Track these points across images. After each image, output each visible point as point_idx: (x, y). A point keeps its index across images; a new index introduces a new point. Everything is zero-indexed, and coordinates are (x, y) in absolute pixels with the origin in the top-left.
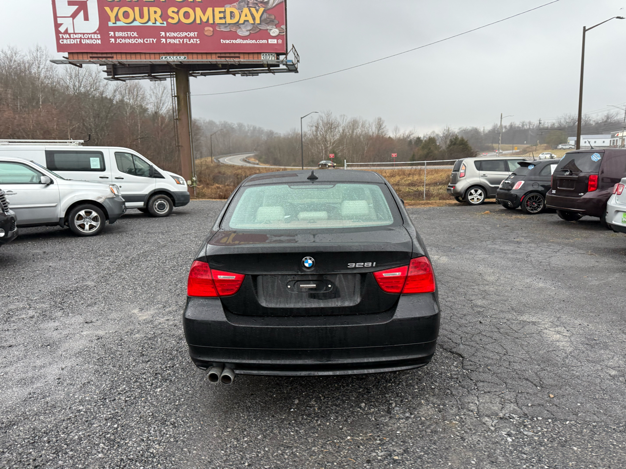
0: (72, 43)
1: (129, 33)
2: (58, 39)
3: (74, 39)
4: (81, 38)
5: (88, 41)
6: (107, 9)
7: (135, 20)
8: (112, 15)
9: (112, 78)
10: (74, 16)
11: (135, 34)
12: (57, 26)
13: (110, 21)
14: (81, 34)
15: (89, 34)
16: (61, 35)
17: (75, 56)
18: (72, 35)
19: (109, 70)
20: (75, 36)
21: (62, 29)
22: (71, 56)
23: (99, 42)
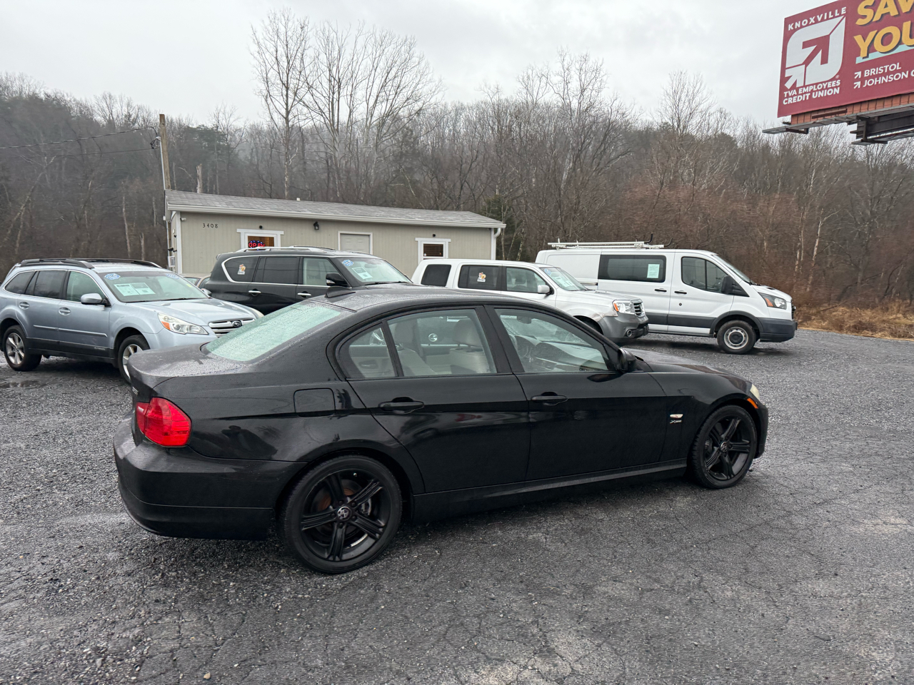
0: (798, 100)
1: (886, 67)
2: (781, 97)
3: (802, 94)
4: (812, 91)
5: (821, 94)
6: (858, 38)
7: (900, 43)
8: (863, 45)
9: (862, 141)
10: (807, 62)
11: (897, 67)
12: (784, 79)
13: (859, 56)
14: (813, 85)
15: (825, 82)
16: (786, 93)
17: (801, 118)
18: (800, 90)
19: (861, 129)
20: (805, 90)
21: (788, 85)
22: (796, 119)
23: (837, 91)
